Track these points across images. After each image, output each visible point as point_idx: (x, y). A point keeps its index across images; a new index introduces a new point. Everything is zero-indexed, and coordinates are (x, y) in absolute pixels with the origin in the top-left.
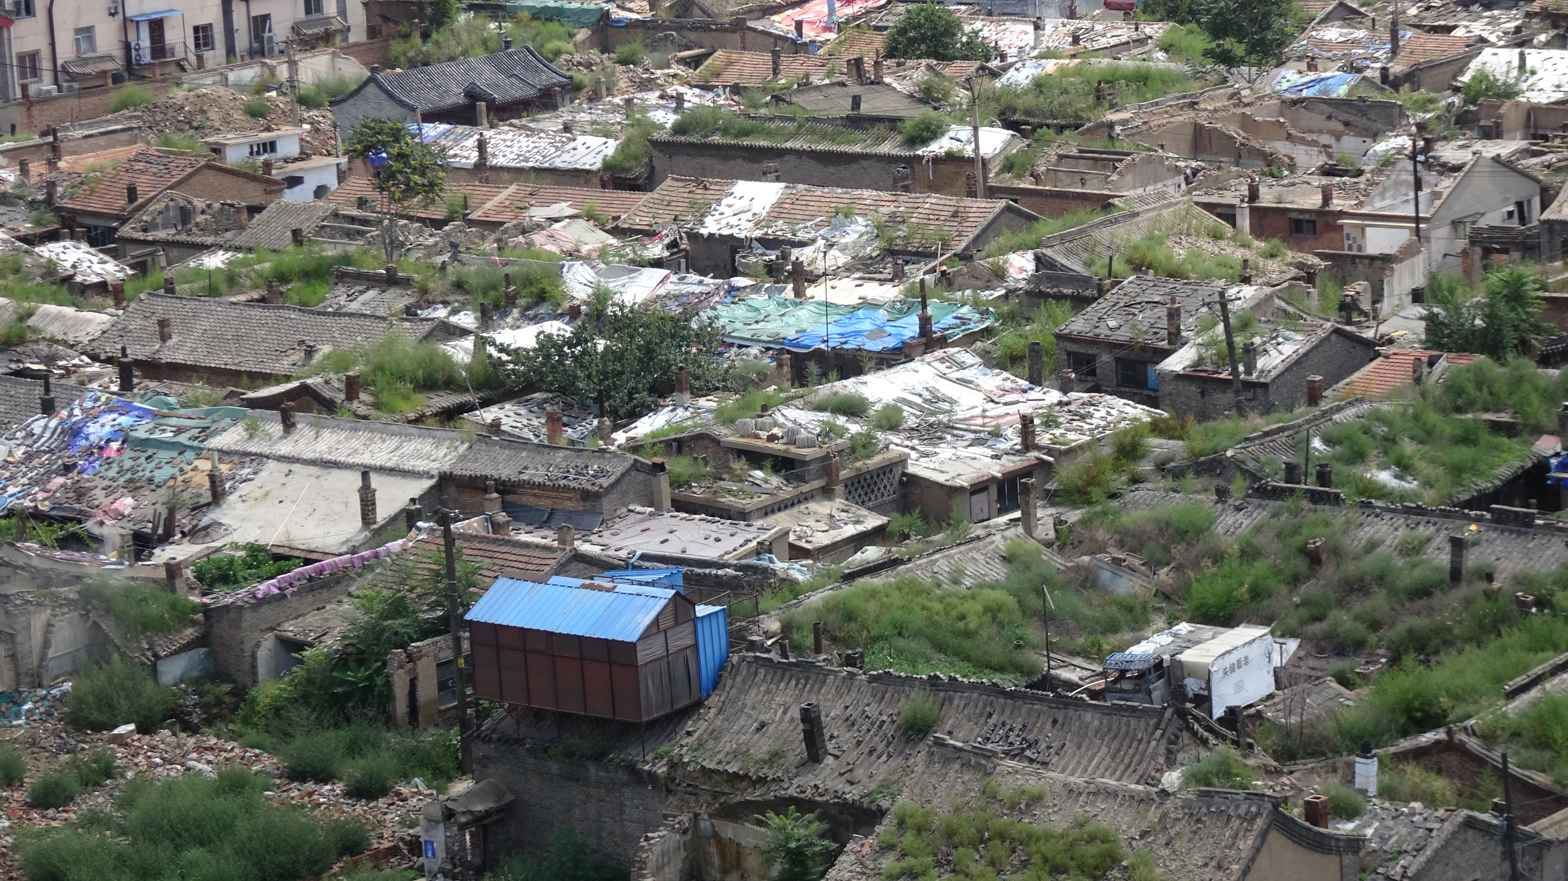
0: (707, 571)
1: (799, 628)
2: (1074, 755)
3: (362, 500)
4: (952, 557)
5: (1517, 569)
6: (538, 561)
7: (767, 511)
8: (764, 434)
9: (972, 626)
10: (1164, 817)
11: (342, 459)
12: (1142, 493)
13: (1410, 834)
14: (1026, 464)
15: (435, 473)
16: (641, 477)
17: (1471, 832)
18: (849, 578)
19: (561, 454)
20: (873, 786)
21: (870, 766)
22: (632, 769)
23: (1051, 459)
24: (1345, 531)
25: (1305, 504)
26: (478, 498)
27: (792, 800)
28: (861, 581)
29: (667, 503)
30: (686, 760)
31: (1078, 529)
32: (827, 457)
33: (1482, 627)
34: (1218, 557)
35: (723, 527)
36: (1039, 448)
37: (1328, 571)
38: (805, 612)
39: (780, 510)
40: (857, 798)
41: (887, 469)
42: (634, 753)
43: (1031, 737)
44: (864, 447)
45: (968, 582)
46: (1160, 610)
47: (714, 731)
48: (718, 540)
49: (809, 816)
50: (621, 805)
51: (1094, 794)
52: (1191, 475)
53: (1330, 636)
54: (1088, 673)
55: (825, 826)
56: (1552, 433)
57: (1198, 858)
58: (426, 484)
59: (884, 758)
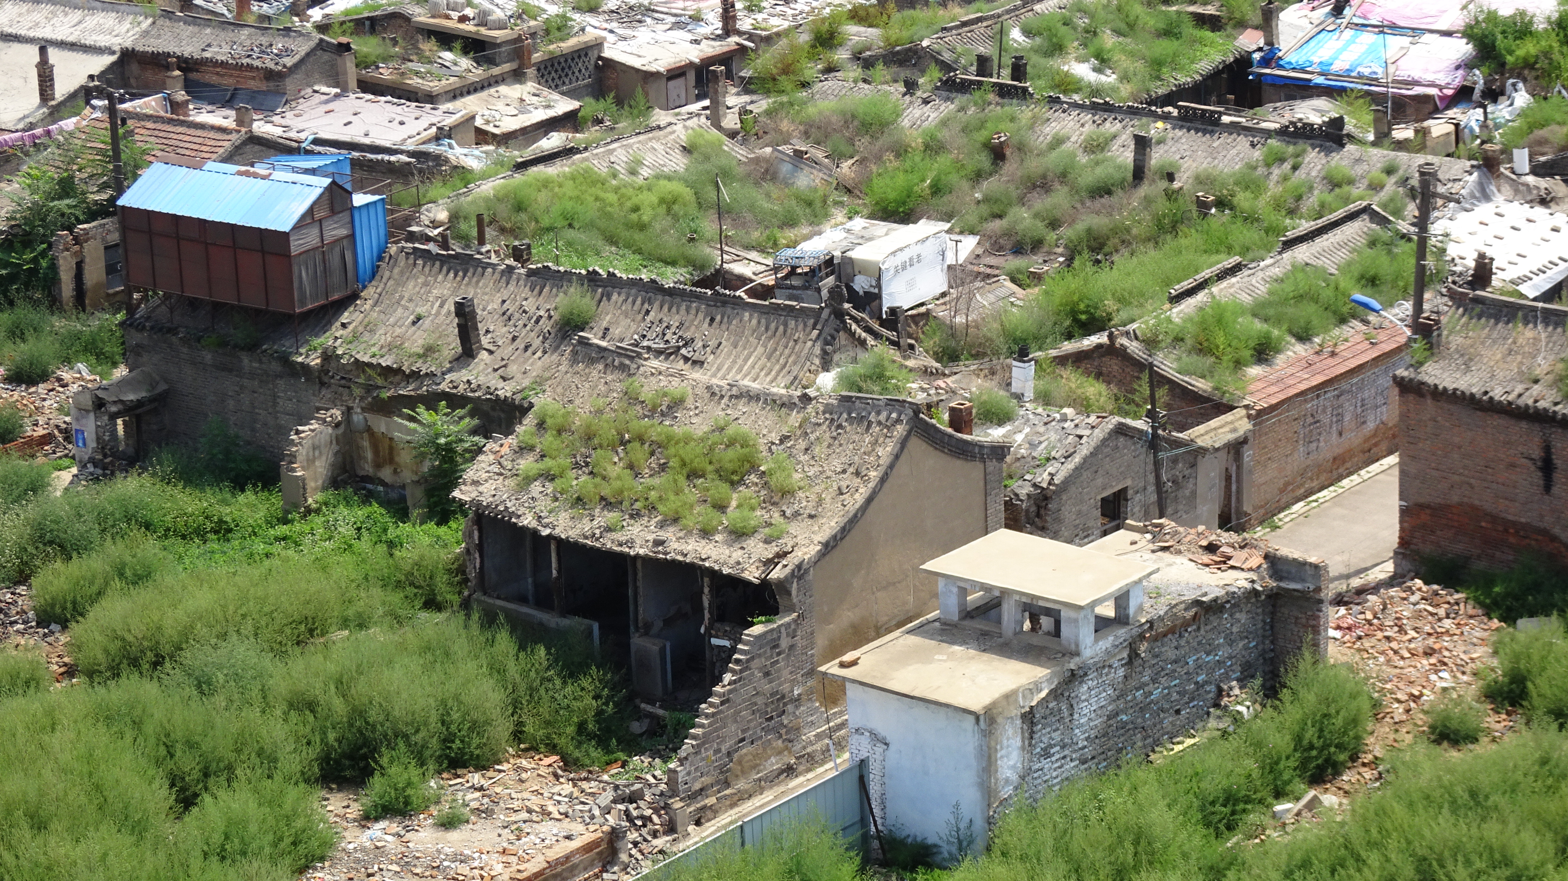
0: (380, 157)
1: (465, 218)
2: (729, 354)
3: (39, 76)
4: (630, 146)
5: (1201, 168)
6: (212, 143)
7: (455, 94)
8: (455, 15)
9: (645, 218)
10: (805, 420)
11: (23, 32)
12: (831, 84)
13: (1060, 440)
14: (725, 49)
15: (117, 48)
16: (326, 56)
17: (1122, 439)
18: (522, 166)
19: (246, 32)
20: (526, 383)
21: (524, 363)
22: (285, 360)
23: (751, 45)
24: (1031, 127)
25: (991, 97)
26: (160, 76)
27: (444, 395)
28: (534, 170)
29: (353, 83)
30: (339, 352)
31: (762, 119)
32: (519, 39)
33: (1160, 227)
34: (901, 151)
35: (409, 110)
36: (740, 33)
37: (1010, 167)
38: (473, 202)
39: (469, 93)
40: (509, 394)
41: (582, 52)
42: (287, 344)
43: (688, 335)
44: (559, 29)
45: (645, 172)
46: (840, 204)
47: (369, 323)
48: (402, 123)
49: (459, 412)
50: (275, 397)
51: (737, 397)
52: (880, 66)
53: (1008, 233)
54: (763, 268)
55: (476, 421)
56: (1256, 28)
57: (837, 464)
58: (108, 60)
59: (539, 354)
